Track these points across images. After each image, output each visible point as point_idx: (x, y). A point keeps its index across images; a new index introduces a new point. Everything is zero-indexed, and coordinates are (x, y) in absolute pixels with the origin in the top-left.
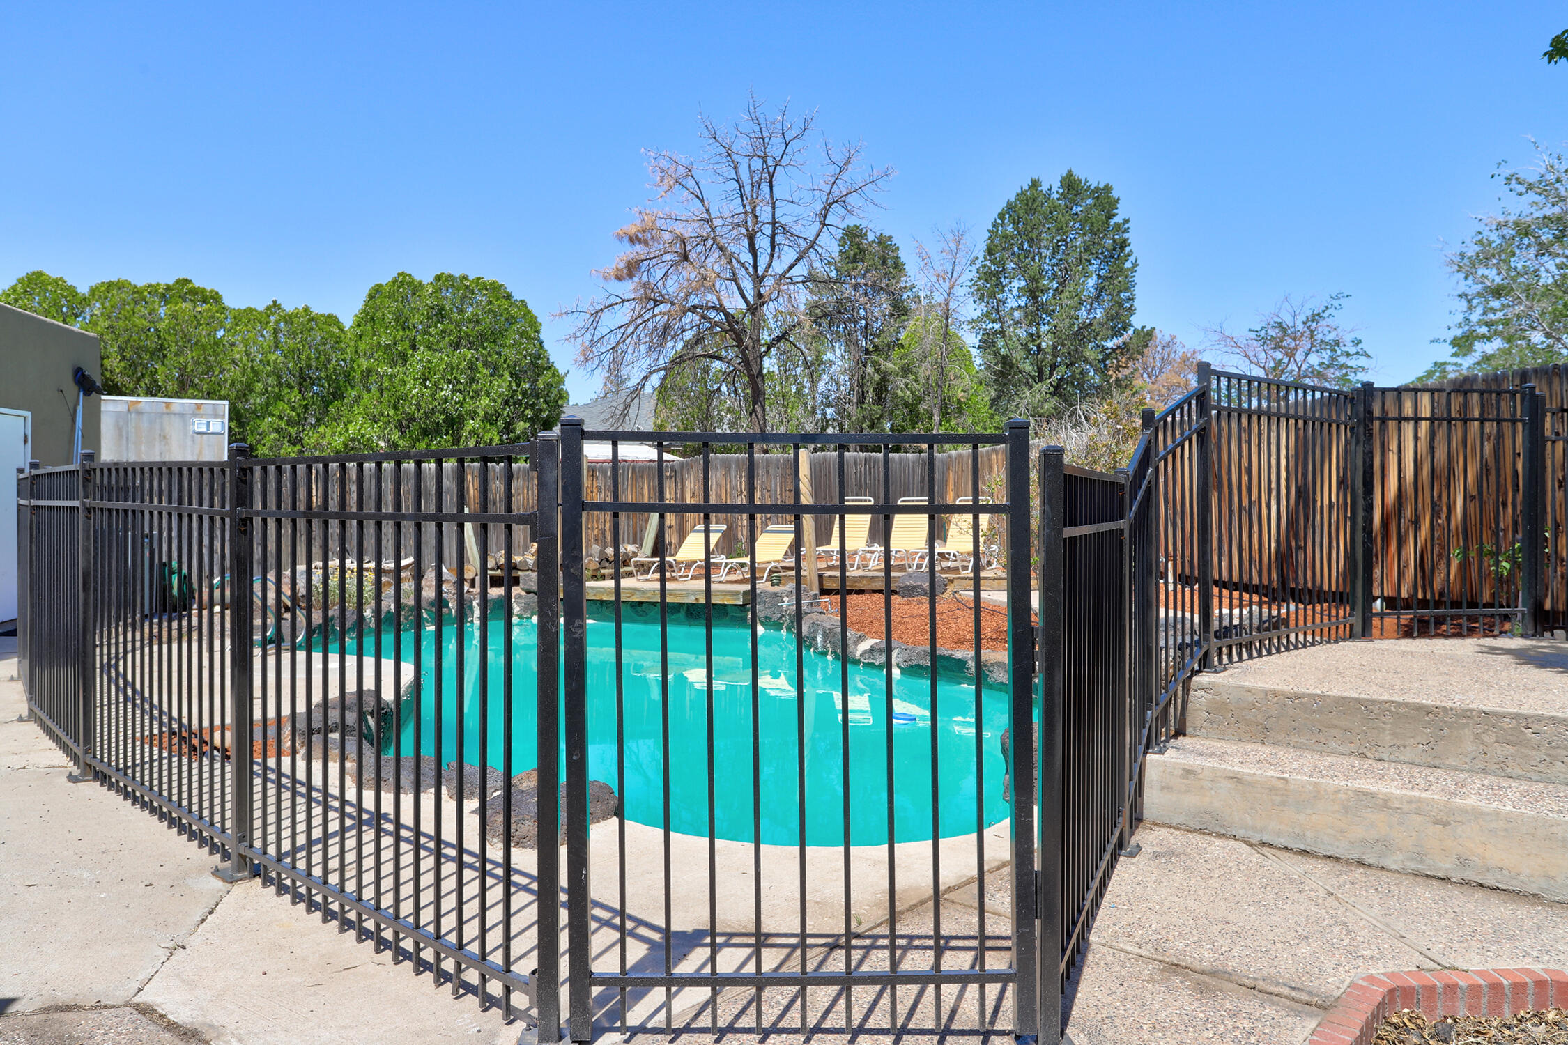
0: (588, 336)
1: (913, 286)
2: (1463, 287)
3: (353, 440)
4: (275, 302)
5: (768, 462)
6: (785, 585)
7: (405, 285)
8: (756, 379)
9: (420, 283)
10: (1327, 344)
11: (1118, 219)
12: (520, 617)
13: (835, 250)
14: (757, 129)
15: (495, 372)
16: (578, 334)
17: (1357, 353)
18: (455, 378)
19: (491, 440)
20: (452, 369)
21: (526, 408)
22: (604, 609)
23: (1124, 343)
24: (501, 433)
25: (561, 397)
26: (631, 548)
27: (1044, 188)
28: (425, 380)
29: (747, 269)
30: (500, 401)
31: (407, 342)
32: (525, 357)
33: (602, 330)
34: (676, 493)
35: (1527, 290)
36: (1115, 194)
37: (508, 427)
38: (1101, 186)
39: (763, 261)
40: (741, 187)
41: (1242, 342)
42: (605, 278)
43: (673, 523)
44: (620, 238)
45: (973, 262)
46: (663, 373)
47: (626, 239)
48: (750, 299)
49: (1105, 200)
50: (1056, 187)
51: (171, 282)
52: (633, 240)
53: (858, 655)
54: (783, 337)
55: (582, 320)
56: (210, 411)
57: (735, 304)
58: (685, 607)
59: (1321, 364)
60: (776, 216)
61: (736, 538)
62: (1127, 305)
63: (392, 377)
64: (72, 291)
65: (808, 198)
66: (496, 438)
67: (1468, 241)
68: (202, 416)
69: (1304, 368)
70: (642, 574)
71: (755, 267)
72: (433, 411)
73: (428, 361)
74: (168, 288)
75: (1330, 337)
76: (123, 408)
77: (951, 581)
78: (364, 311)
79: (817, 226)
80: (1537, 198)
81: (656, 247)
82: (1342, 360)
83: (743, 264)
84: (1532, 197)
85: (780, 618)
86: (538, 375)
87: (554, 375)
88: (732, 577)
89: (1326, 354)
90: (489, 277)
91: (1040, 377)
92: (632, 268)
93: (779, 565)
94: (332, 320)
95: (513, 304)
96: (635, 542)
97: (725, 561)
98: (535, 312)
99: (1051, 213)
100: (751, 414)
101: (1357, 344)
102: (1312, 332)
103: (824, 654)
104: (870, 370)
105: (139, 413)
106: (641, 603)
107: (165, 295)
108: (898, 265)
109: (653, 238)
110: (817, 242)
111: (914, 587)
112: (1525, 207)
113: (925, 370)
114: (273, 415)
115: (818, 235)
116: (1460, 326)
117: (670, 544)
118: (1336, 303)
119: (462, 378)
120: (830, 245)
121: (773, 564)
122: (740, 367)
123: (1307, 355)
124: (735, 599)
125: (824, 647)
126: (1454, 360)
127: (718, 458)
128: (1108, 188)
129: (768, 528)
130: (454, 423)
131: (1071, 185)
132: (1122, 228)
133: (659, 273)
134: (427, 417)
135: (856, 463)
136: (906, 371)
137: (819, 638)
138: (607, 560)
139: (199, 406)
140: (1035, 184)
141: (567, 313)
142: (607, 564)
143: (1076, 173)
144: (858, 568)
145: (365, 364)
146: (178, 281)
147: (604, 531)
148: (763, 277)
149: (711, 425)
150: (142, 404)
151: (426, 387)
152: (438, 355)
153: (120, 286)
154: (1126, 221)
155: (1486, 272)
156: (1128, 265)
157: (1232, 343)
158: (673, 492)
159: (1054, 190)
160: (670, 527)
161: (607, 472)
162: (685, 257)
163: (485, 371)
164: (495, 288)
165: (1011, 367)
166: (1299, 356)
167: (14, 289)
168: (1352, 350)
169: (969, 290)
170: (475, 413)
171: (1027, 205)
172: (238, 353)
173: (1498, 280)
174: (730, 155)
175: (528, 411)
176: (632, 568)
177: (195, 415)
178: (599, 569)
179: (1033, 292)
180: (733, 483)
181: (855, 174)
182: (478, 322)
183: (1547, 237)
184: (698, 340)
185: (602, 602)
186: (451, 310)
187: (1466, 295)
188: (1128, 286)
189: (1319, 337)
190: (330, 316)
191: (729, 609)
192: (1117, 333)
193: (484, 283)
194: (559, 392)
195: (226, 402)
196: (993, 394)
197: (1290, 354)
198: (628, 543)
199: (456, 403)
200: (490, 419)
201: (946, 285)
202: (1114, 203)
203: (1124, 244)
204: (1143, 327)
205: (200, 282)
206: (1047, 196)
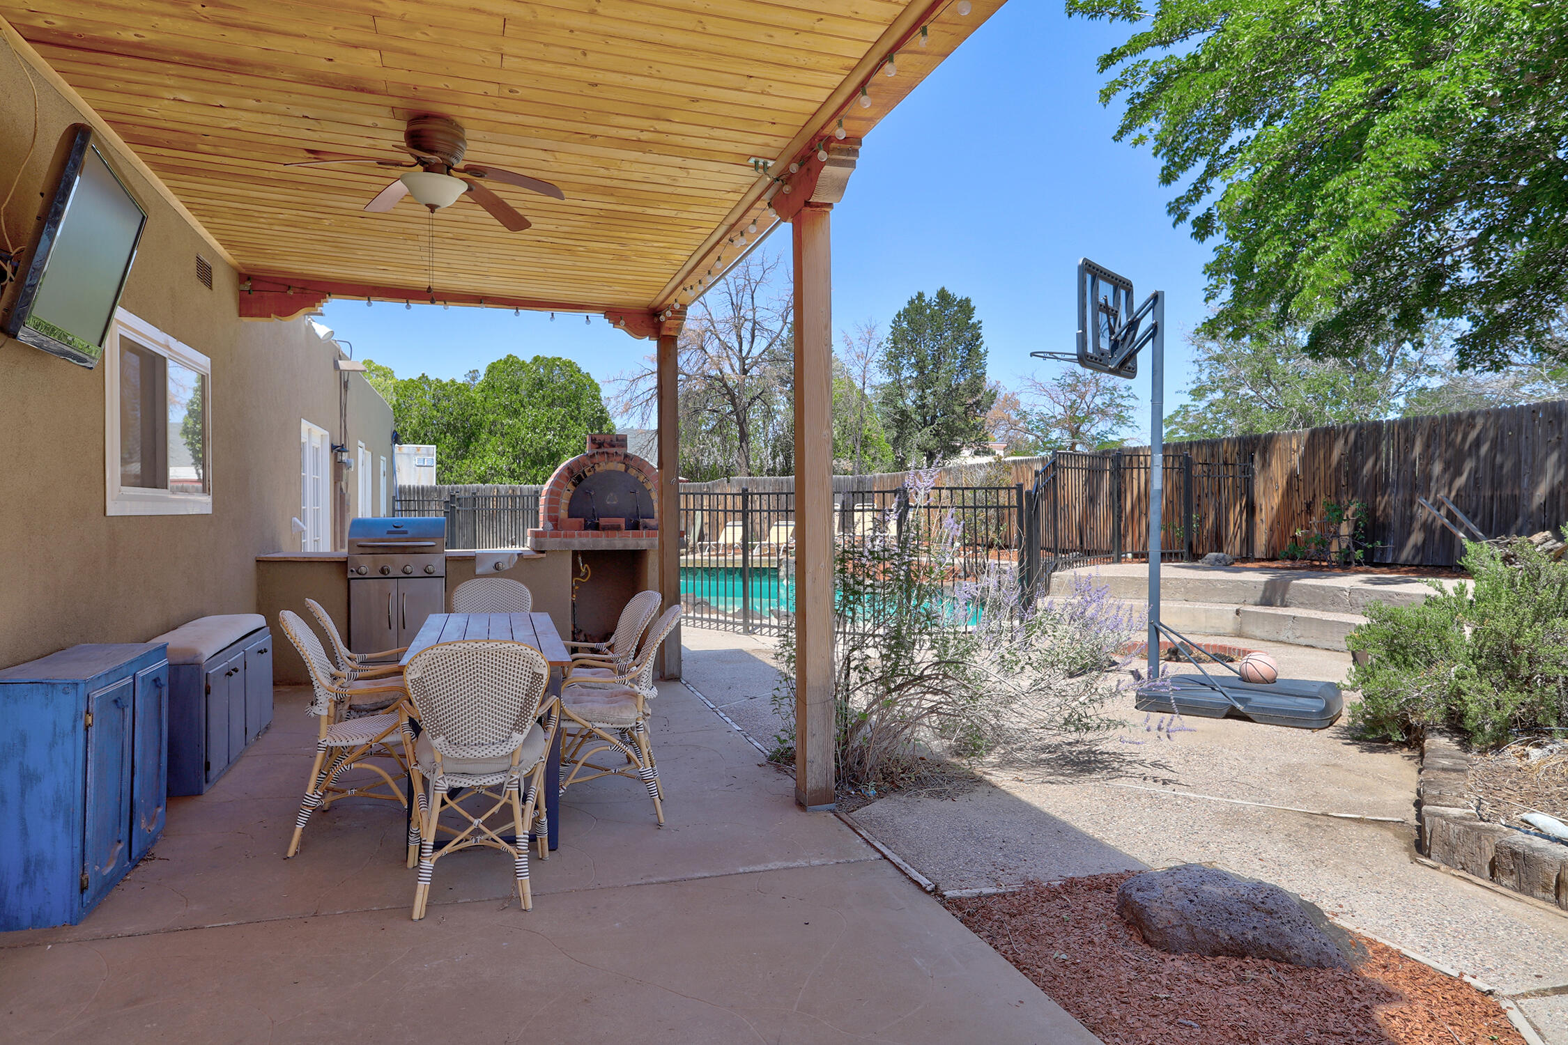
0: (628, 396)
2: (1196, 355)
4: (423, 374)
7: (513, 363)
9: (523, 362)
10: (1107, 389)
11: (974, 320)
16: (620, 395)
20: (551, 421)
23: (978, 401)
27: (927, 299)
28: (534, 428)
29: (735, 352)
31: (519, 402)
36: (972, 304)
38: (964, 299)
39: (746, 347)
40: (731, 297)
41: (1048, 387)
45: (880, 347)
49: (966, 307)
50: (934, 296)
54: (758, 397)
56: (425, 452)
59: (1103, 404)
60: (755, 317)
63: (511, 426)
68: (420, 455)
69: (1092, 406)
71: (741, 350)
78: (487, 381)
79: (781, 323)
82: (1118, 401)
83: (733, 349)
86: (603, 424)
88: (763, 552)
89: (1107, 397)
90: (566, 358)
91: (925, 424)
95: (582, 376)
98: (596, 381)
99: (933, 316)
102: (1097, 380)
110: (781, 335)
113: (850, 418)
115: (782, 330)
116: (1194, 382)
119: (559, 427)
123: (1094, 397)
124: (772, 565)
126: (1193, 403)
127: (734, 480)
128: (968, 301)
130: (553, 457)
131: (943, 296)
132: (976, 327)
134: (538, 453)
139: (418, 449)
140: (920, 296)
141: (616, 380)
143: (947, 291)
148: (746, 358)
151: (536, 433)
152: (541, 411)
154: (980, 322)
156: (981, 351)
157: (1041, 388)
159: (933, 299)
163: (573, 423)
165: (907, 416)
166: (1088, 398)
168: (1125, 394)
169: (878, 366)
170: (568, 450)
171: (916, 309)
173: (1218, 351)
176: (694, 549)
177: (416, 454)
179: (921, 368)
182: (565, 389)
186: (546, 381)
188: (981, 365)
189: (1102, 384)
192: (974, 394)
195: (434, 446)
196: (895, 434)
197: (1082, 397)
199: (556, 444)
201: (862, 361)
202: (972, 310)
203: (978, 337)
204: (990, 388)
205: (378, 362)
206: (929, 305)
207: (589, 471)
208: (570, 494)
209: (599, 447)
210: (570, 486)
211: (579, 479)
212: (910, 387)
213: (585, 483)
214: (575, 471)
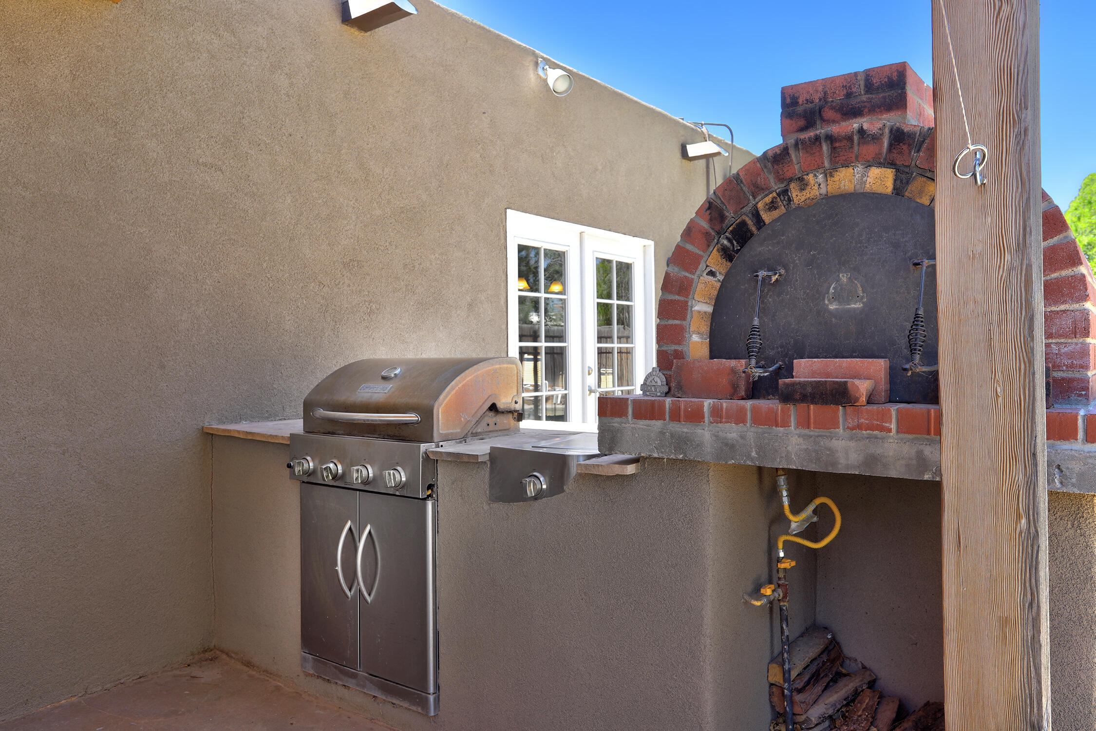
207: (772, 206)
208: (715, 283)
209: (809, 125)
210: (714, 260)
211: (742, 235)
213: (758, 248)
214: (730, 214)
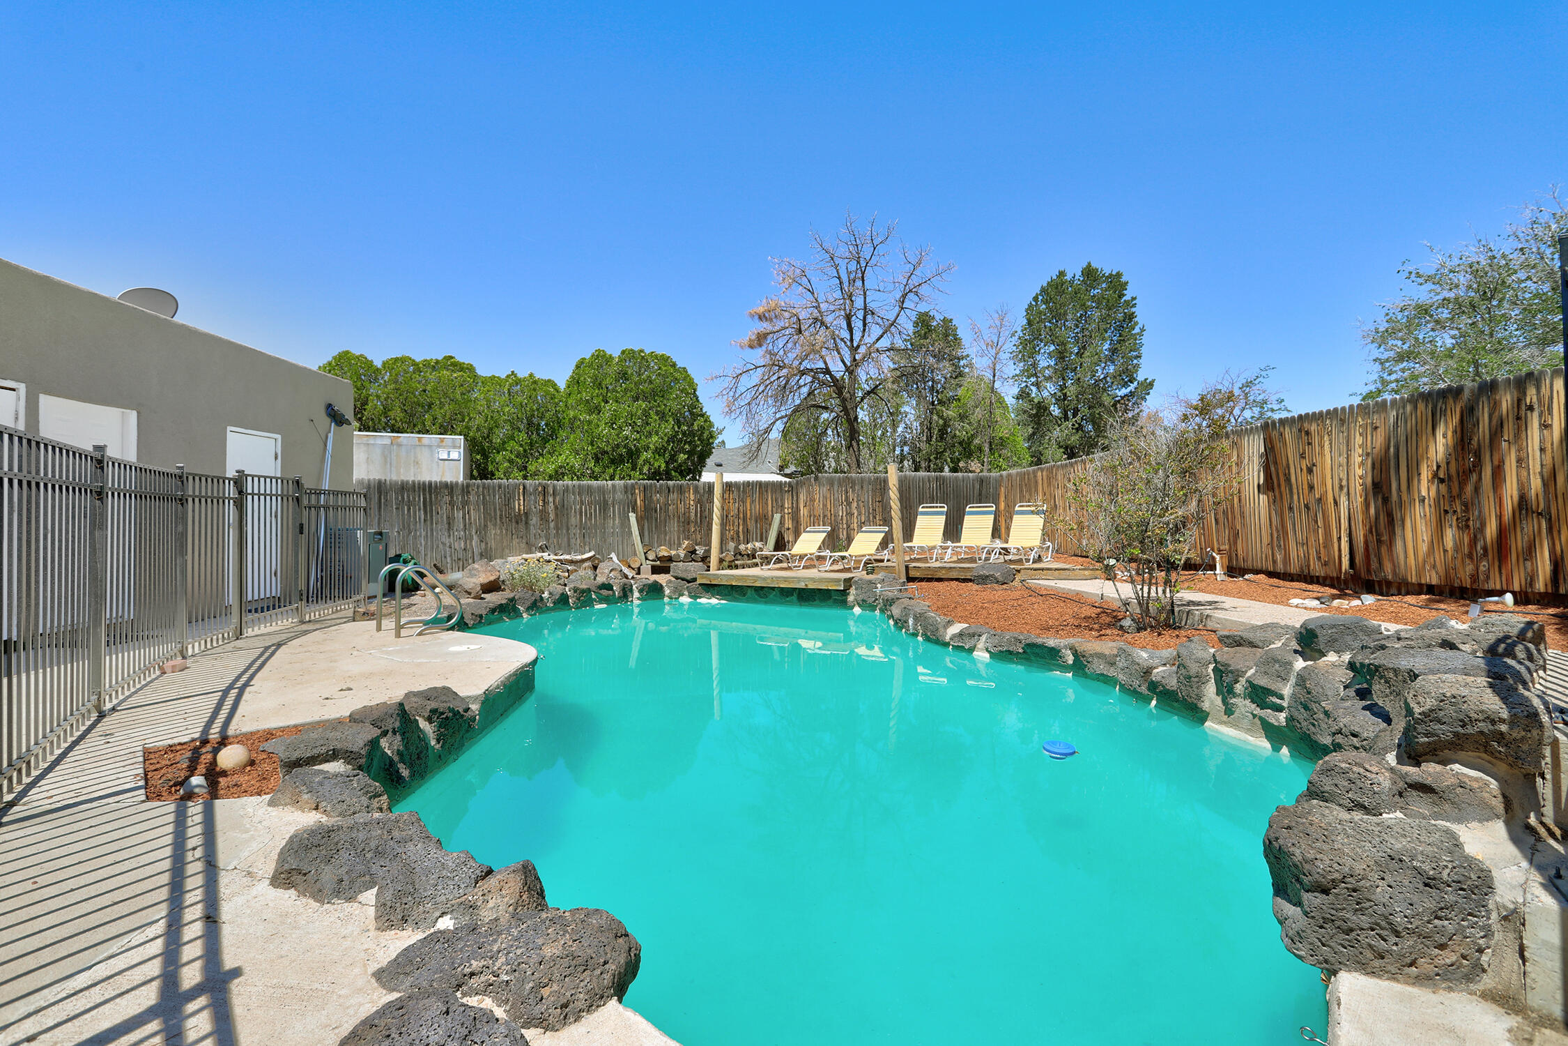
0: (731, 394)
1: (968, 356)
2: (1376, 353)
3: (561, 467)
4: (513, 372)
5: (862, 480)
6: (877, 574)
7: (601, 358)
8: (852, 422)
9: (610, 356)
10: (1258, 403)
11: (1127, 298)
12: (671, 598)
13: (910, 328)
14: (853, 239)
15: (663, 416)
16: (724, 392)
17: (1280, 409)
18: (634, 422)
19: (659, 467)
20: (632, 416)
21: (685, 444)
22: (734, 592)
23: (1131, 392)
24: (667, 463)
25: (712, 437)
26: (758, 545)
27: (1068, 278)
28: (612, 424)
29: (845, 343)
30: (666, 439)
31: (601, 397)
32: (684, 407)
33: (741, 389)
34: (792, 503)
35: (1432, 353)
36: (1124, 279)
37: (673, 458)
38: (1114, 273)
39: (857, 335)
40: (841, 283)
42: (741, 347)
43: (790, 526)
44: (752, 316)
45: (1013, 335)
46: (785, 420)
47: (757, 317)
48: (849, 364)
49: (1117, 283)
50: (1078, 274)
51: (440, 358)
52: (762, 317)
53: (947, 638)
54: (873, 391)
55: (728, 382)
56: (450, 444)
57: (837, 368)
58: (797, 591)
59: (1252, 417)
60: (868, 301)
61: (838, 538)
62: (1135, 361)
63: (590, 422)
64: (369, 364)
65: (891, 287)
66: (663, 466)
67: (1379, 320)
68: (444, 447)
70: (766, 565)
71: (852, 340)
72: (618, 446)
73: (615, 410)
74: (437, 362)
75: (1259, 398)
76: (388, 442)
77: (1019, 571)
78: (572, 377)
79: (897, 309)
80: (1433, 287)
81: (779, 324)
83: (842, 340)
84: (1430, 286)
85: (874, 602)
86: (695, 420)
87: (706, 421)
88: (835, 567)
89: (1257, 410)
90: (660, 352)
91: (1066, 418)
92: (761, 339)
93: (872, 558)
94: (550, 383)
95: (677, 371)
96: (761, 540)
97: (830, 554)
98: (692, 376)
99: (1076, 293)
100: (849, 448)
101: (1281, 402)
102: (1246, 394)
103: (915, 635)
104: (935, 417)
105: (399, 445)
106: (763, 588)
107: (435, 366)
108: (957, 339)
109: (776, 316)
110: (897, 321)
111: (987, 576)
112: (1424, 294)
113: (978, 414)
114: (507, 450)
115: (898, 316)
116: (1376, 382)
117: (788, 542)
118: (1264, 373)
119: (639, 422)
120: (907, 324)
121: (868, 557)
122: (841, 414)
123: (1242, 411)
124: (837, 586)
125: (915, 629)
127: (824, 477)
128: (1119, 275)
129: (863, 529)
130: (633, 455)
131: (1090, 274)
132: (1131, 303)
133: (781, 343)
134: (613, 451)
135: (929, 480)
136: (962, 417)
137: (911, 622)
138: (740, 554)
139: (442, 440)
140: (1061, 274)
141: (716, 377)
142: (739, 557)
143: (1094, 265)
144: (937, 560)
145: (572, 413)
146: (445, 358)
147: (738, 533)
148: (858, 346)
149: (821, 458)
150: (401, 439)
151: (613, 429)
152: (622, 406)
153: (403, 360)
154: (1134, 299)
155: (1395, 342)
156: (1137, 330)
158: (790, 502)
159: (1077, 277)
160: (788, 529)
161: (740, 488)
162: (800, 331)
163: (655, 417)
164: (665, 359)
165: (1045, 410)
166: (1236, 412)
167: (330, 363)
168: (1276, 407)
169: (1010, 355)
170: (648, 447)
171: (1057, 288)
172: (481, 406)
173: (1405, 347)
174: (832, 259)
175: (687, 446)
176: (758, 560)
177: (439, 446)
178: (733, 561)
179: (1061, 355)
180: (836, 496)
181: (925, 271)
182: (651, 382)
183: (1445, 314)
184: (811, 393)
185: (732, 586)
186: (632, 374)
187: (1380, 360)
188: (1136, 348)
189: (1251, 398)
190: (549, 381)
191: (833, 593)
192: (1125, 385)
193: (656, 355)
194: (710, 433)
195: (462, 437)
196: (1030, 431)
198: (757, 541)
199: (634, 440)
200: (659, 451)
201: (993, 352)
202: (1124, 286)
203: (1131, 317)
204: (1146, 379)
205: (460, 358)
206: (1071, 282)
212: (1049, 379)
